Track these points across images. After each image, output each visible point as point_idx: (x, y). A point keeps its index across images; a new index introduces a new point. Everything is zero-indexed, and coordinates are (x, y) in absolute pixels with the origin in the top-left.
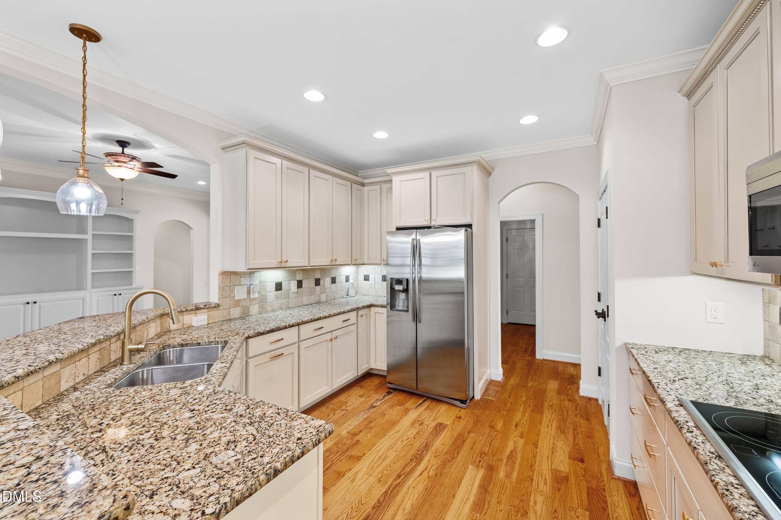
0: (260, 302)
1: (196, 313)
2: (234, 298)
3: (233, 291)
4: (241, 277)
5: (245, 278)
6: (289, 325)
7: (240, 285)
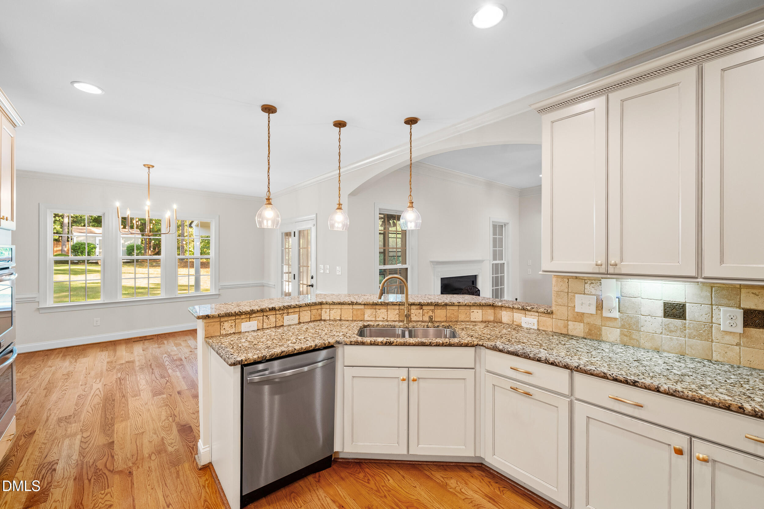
0: (623, 326)
1: (526, 313)
2: (574, 310)
3: (573, 300)
4: (586, 283)
5: (592, 285)
6: (546, 359)
7: (584, 294)
